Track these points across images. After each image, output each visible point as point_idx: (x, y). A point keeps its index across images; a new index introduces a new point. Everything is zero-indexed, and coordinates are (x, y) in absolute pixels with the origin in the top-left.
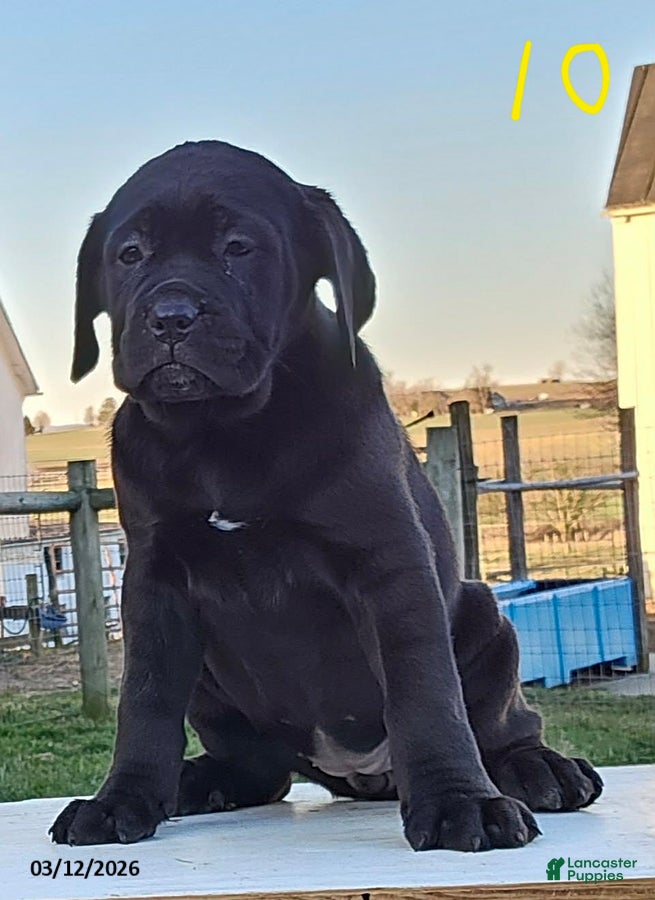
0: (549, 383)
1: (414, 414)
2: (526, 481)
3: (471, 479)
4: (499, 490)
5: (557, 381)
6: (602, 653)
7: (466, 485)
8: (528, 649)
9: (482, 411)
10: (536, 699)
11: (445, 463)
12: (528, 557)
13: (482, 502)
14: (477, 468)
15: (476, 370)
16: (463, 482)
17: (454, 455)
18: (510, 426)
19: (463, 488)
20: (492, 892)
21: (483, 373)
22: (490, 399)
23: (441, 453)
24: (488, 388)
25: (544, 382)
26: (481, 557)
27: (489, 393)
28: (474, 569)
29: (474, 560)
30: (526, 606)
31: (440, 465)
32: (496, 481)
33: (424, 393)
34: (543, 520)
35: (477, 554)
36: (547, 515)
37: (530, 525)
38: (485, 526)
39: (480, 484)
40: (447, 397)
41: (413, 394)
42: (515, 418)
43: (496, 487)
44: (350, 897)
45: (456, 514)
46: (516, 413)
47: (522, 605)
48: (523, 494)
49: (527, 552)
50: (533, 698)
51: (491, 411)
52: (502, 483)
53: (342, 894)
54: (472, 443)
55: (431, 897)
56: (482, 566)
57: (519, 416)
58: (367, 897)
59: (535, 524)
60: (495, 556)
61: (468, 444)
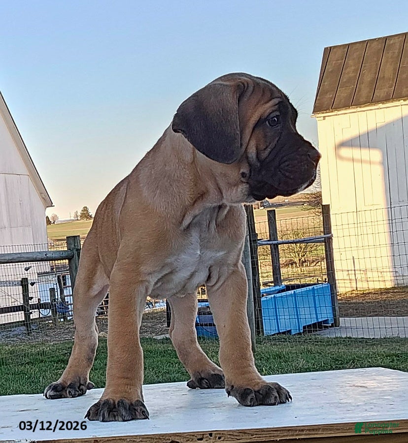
2: (280, 240)
3: (254, 239)
6: (317, 318)
7: (252, 242)
8: (283, 317)
9: (259, 208)
12: (282, 274)
13: (260, 250)
14: (257, 234)
16: (250, 241)
18: (271, 215)
19: (251, 244)
20: (269, 431)
26: (260, 275)
28: (257, 281)
29: (257, 276)
30: (282, 297)
32: (266, 240)
34: (289, 257)
35: (259, 274)
36: (291, 255)
37: (282, 260)
38: (261, 261)
39: (258, 242)
42: (274, 210)
43: (266, 243)
44: (203, 435)
45: (248, 256)
46: (275, 208)
47: (279, 297)
48: (279, 246)
49: (281, 272)
50: (286, 339)
51: (263, 208)
52: (269, 241)
53: (199, 434)
54: (254, 223)
55: (241, 434)
56: (261, 279)
57: (276, 210)
58: (211, 435)
59: (284, 259)
60: (266, 274)
61: (252, 223)
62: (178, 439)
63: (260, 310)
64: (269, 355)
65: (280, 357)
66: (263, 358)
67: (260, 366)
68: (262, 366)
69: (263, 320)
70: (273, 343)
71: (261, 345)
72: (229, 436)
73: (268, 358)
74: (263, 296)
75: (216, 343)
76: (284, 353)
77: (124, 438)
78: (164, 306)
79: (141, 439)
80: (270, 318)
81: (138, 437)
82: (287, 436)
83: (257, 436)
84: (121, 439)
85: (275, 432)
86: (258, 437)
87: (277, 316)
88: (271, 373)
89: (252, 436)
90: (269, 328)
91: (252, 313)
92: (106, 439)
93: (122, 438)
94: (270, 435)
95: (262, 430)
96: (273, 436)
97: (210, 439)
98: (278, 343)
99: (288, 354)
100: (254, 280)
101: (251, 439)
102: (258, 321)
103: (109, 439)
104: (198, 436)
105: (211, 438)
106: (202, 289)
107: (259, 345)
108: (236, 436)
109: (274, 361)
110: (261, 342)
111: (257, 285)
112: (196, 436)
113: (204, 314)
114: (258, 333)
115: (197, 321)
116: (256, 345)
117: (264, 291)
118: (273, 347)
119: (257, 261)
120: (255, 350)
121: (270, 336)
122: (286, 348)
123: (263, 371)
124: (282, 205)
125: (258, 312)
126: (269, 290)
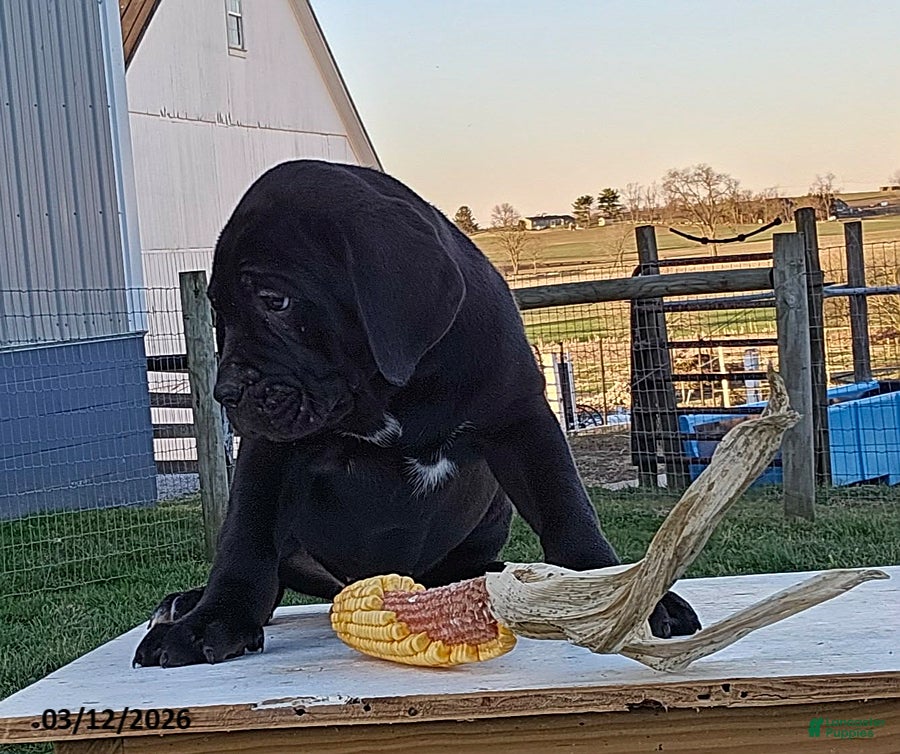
0: (889, 190)
1: (760, 221)
2: (869, 286)
3: (816, 283)
4: (843, 294)
5: (898, 188)
7: (812, 290)
8: (873, 448)
9: (826, 218)
10: (880, 496)
11: (792, 268)
12: (872, 359)
13: (828, 305)
14: (823, 272)
16: (809, 287)
17: (801, 261)
18: (853, 233)
19: (809, 293)
20: (847, 680)
21: (826, 181)
22: (832, 206)
23: (788, 259)
24: (832, 195)
25: (885, 189)
26: (827, 359)
27: (833, 200)
28: (820, 371)
29: (821, 361)
30: (871, 405)
31: (787, 270)
32: (840, 285)
33: (768, 200)
35: (824, 356)
37: (873, 330)
38: (830, 329)
39: (825, 288)
40: (791, 204)
41: (758, 201)
42: (860, 223)
43: (841, 290)
44: (711, 687)
45: (804, 317)
46: (859, 219)
47: (866, 405)
48: (868, 298)
49: (871, 354)
50: (877, 494)
51: (834, 217)
52: (846, 287)
53: (703, 685)
54: (818, 249)
55: (787, 687)
56: (827, 367)
57: (863, 222)
58: (726, 688)
59: (877, 326)
60: (840, 357)
61: (814, 248)
62: (659, 697)
63: (826, 432)
64: (843, 528)
65: (865, 532)
66: (830, 533)
67: (824, 550)
68: (827, 549)
69: (832, 454)
70: (851, 501)
71: (826, 504)
72: (764, 691)
73: (841, 534)
74: (832, 402)
76: (873, 523)
77: (546, 693)
78: (626, 419)
79: (580, 696)
80: (847, 449)
81: (575, 692)
82: (884, 691)
83: (822, 691)
84: (539, 695)
85: (858, 684)
86: (824, 694)
87: (859, 445)
88: (847, 564)
89: (812, 690)
90: (843, 470)
91: (809, 438)
92: (509, 695)
93: (541, 693)
94: (850, 689)
95: (833, 679)
96: (856, 692)
97: (725, 696)
98: (861, 502)
99: (882, 527)
100: (815, 369)
101: (809, 696)
102: (821, 455)
103: (516, 695)
104: (699, 690)
105: (727, 693)
106: (704, 386)
107: (822, 506)
108: (779, 690)
109: (852, 538)
110: (826, 499)
111: (820, 380)
112: (695, 691)
113: (709, 439)
114: (820, 480)
115: (694, 454)
116: (814, 505)
117: (835, 392)
118: (851, 510)
119: (822, 329)
120: (813, 516)
121: (846, 486)
122: (877, 514)
123: (828, 560)
124: (874, 213)
125: (822, 436)
126: (845, 390)
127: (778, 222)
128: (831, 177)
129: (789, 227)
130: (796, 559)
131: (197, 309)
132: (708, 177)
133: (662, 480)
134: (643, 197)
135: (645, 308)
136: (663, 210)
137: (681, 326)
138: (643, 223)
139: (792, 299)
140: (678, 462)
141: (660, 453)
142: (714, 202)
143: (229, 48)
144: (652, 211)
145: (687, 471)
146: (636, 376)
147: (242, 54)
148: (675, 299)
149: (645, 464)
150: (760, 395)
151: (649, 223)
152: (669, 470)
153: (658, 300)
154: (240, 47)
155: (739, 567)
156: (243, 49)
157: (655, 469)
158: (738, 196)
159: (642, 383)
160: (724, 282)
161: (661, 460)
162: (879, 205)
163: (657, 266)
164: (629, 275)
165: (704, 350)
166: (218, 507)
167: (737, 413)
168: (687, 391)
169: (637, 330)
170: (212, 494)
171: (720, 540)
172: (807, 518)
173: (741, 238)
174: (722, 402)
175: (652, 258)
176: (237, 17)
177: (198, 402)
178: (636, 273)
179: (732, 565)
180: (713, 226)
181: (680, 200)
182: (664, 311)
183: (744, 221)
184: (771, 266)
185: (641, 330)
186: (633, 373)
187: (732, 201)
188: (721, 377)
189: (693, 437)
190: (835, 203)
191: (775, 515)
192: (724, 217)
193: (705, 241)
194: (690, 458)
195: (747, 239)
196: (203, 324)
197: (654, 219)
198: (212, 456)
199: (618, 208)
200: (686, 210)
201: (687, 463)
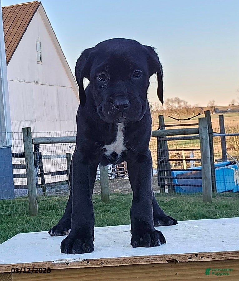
1: (194, 114)
2: (226, 134)
4: (218, 136)
5: (233, 105)
7: (210, 134)
8: (228, 181)
9: (213, 113)
10: (231, 196)
11: (204, 128)
12: (227, 155)
13: (214, 139)
14: (213, 129)
15: (211, 102)
16: (209, 133)
17: (207, 126)
18: (221, 118)
19: (209, 135)
21: (212, 103)
22: (214, 110)
23: (203, 125)
25: (230, 105)
27: (214, 108)
31: (203, 128)
33: (196, 108)
34: (231, 144)
35: (214, 154)
37: (227, 146)
38: (215, 146)
39: (213, 134)
40: (203, 109)
41: (193, 108)
44: (192, 255)
45: (208, 142)
47: (226, 169)
48: (226, 137)
49: (227, 153)
50: (229, 195)
51: (215, 113)
52: (220, 133)
53: (190, 255)
55: (215, 255)
56: (214, 157)
57: (224, 114)
58: (196, 255)
60: (218, 154)
61: (210, 122)
62: (176, 258)
63: (215, 177)
64: (220, 205)
65: (227, 207)
66: (217, 207)
67: (215, 212)
68: (216, 212)
69: (216, 183)
70: (222, 197)
71: (215, 198)
72: (207, 256)
73: (220, 207)
74: (216, 168)
75: (188, 197)
76: (229, 204)
77: (142, 257)
79: (153, 258)
80: (221, 182)
81: (151, 257)
84: (140, 258)
85: (236, 254)
86: (225, 257)
87: (224, 181)
88: (222, 216)
89: (222, 256)
90: (220, 188)
91: (210, 178)
92: (131, 258)
94: (233, 256)
95: (228, 253)
96: (235, 257)
97: (196, 258)
98: (225, 198)
99: (232, 205)
100: (211, 158)
101: (221, 258)
102: (213, 183)
103: (133, 258)
106: (178, 162)
107: (214, 199)
108: (212, 256)
109: (223, 208)
110: (215, 197)
111: (212, 161)
112: (187, 256)
113: (181, 178)
114: (213, 191)
115: (176, 183)
116: (212, 198)
117: (217, 165)
118: (223, 200)
119: (213, 146)
120: (211, 202)
121: (221, 193)
122: (230, 201)
123: (216, 215)
124: (226, 112)
125: (213, 178)
126: (220, 164)
127: (199, 114)
128: (214, 101)
129: (203, 116)
130: (207, 215)
131: (28, 139)
132: (178, 101)
133: (167, 191)
134: (159, 106)
135: (161, 139)
136: (165, 110)
137: (171, 145)
138: (160, 114)
139: (204, 137)
140: (172, 185)
141: (166, 182)
142: (180, 108)
143: (37, 61)
144: (162, 110)
145: (174, 188)
146: (159, 159)
147: (41, 63)
148: (170, 137)
149: (162, 186)
150: (195, 165)
151: (161, 114)
152: (169, 188)
153: (165, 137)
154: (41, 61)
155: (190, 217)
156: (41, 62)
157: (165, 188)
158: (187, 107)
159: (161, 162)
160: (184, 132)
161: (166, 185)
162: (228, 109)
163: (165, 127)
164: (157, 129)
165: (178, 152)
166: (33, 199)
167: (189, 171)
168: (173, 164)
169: (159, 146)
170: (32, 195)
171: (184, 209)
172: (210, 202)
173: (189, 119)
174: (183, 167)
175: (163, 124)
176: (40, 52)
177: (28, 167)
178: (158, 129)
179: (188, 216)
180: (180, 115)
181: (170, 107)
182: (167, 140)
183: (189, 114)
184: (198, 127)
185: (160, 146)
186: (158, 159)
187: (185, 108)
188: (183, 160)
189: (176, 178)
190: (215, 109)
191: (200, 201)
192: (183, 113)
193: (178, 120)
194: (175, 184)
195: (190, 119)
196: (29, 143)
197: (163, 113)
198: (31, 183)
199: (152, 110)
200: (172, 110)
201: (174, 185)
